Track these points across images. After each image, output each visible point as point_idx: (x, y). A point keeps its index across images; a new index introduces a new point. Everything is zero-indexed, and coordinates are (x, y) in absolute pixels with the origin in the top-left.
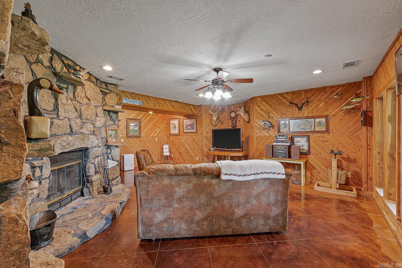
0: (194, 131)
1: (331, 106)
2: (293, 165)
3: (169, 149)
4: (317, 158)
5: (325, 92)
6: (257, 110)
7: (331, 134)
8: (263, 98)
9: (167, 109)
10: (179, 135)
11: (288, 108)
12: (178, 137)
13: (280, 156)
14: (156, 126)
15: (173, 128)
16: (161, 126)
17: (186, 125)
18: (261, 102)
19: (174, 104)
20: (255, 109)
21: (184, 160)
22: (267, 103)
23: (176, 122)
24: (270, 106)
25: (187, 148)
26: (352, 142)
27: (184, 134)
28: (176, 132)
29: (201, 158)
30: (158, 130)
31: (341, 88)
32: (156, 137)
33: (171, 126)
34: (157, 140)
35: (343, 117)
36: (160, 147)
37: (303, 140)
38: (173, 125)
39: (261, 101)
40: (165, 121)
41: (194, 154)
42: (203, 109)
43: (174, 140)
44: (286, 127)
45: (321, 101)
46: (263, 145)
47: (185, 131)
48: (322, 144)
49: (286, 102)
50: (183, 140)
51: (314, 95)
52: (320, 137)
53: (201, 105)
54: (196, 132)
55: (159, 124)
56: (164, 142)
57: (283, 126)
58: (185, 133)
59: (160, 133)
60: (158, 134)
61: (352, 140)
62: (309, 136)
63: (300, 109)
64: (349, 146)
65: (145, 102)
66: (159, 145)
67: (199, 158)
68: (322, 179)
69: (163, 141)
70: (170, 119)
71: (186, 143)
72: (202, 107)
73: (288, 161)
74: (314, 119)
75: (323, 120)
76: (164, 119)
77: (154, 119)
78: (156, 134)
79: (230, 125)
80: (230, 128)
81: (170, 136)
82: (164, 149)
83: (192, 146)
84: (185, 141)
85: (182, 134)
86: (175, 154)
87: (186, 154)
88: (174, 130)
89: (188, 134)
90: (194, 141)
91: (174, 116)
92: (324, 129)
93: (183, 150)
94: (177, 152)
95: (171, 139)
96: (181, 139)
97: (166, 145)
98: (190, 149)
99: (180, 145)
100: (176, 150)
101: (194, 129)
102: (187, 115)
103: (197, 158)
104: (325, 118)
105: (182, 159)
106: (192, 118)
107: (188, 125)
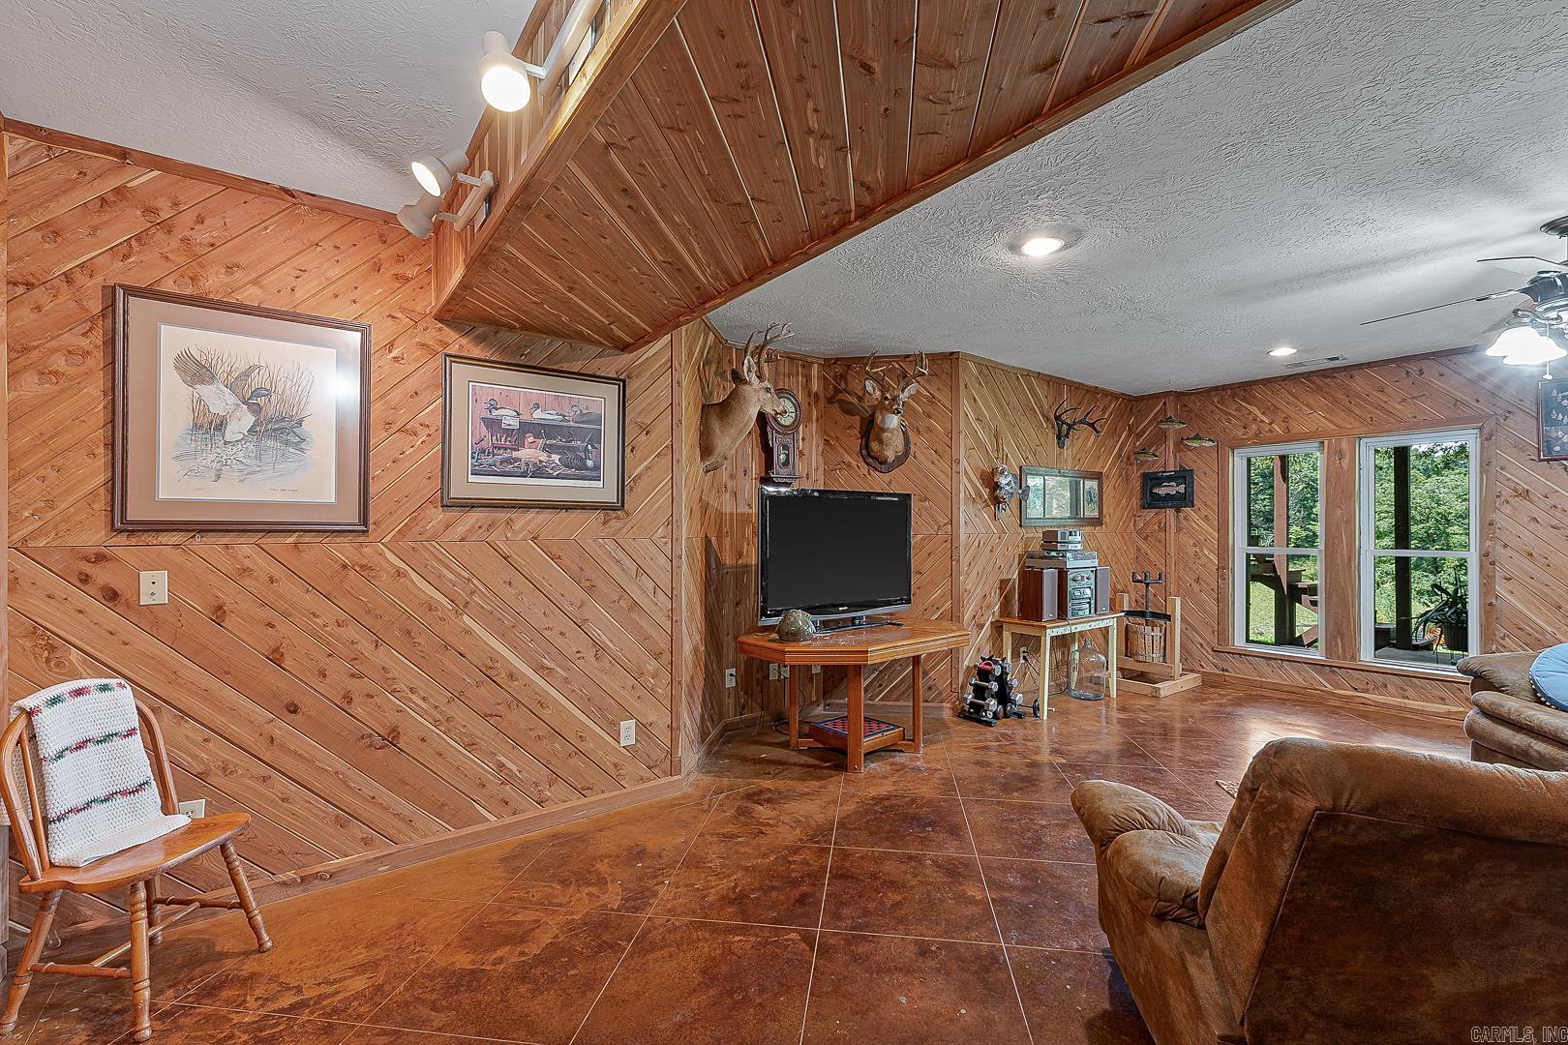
1: (1103, 448)
6: (967, 415)
7: (1105, 527)
8: (983, 367)
10: (358, 528)
11: (1039, 432)
13: (1079, 609)
15: (210, 426)
18: (979, 384)
20: (962, 412)
21: (438, 808)
22: (995, 393)
24: (1003, 412)
25: (490, 666)
26: (1125, 549)
27: (452, 513)
35: (1116, 483)
39: (978, 380)
41: (587, 703)
43: (236, 595)
46: (982, 575)
49: (1036, 409)
50: (436, 580)
52: (1090, 535)
54: (620, 506)
57: (1032, 497)
58: (468, 505)
61: (1126, 543)
63: (1061, 441)
64: (1122, 559)
70: (130, 291)
75: (1094, 487)
81: (122, 539)
82: (60, 755)
83: (562, 634)
84: (473, 593)
85: (423, 523)
86: (265, 779)
87: (481, 729)
88: (258, 457)
89: (509, 523)
90: (588, 584)
91: (255, 282)
92: (1096, 514)
93: (424, 699)
94: (310, 746)
95: (154, 587)
96: (399, 573)
97: (79, 692)
98: (539, 669)
99: (365, 645)
100: (282, 729)
101: (594, 474)
102: (498, 325)
103: (628, 730)
104: (1098, 479)
105: (405, 807)
106: (566, 367)
107: (515, 423)
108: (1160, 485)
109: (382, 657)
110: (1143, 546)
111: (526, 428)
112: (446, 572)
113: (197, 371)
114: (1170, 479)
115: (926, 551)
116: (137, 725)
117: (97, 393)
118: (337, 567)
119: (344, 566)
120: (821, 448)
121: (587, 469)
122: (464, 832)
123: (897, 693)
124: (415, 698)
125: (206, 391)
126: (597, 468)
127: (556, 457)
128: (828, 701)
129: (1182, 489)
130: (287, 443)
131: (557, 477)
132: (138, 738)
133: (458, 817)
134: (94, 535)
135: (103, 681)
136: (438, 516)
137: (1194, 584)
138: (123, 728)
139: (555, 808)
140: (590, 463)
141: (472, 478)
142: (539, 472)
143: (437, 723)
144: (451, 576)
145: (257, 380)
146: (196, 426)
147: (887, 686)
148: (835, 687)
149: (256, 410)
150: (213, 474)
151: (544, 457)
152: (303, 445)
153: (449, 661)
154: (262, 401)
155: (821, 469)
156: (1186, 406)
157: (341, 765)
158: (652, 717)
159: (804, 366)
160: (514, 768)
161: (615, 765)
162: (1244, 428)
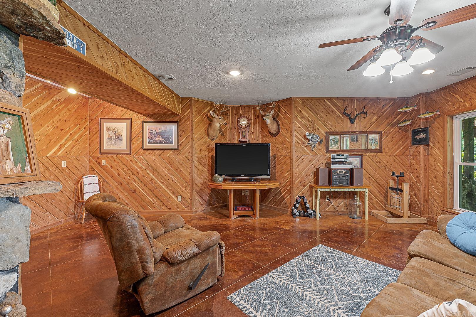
0: (174, 145)
1: (384, 121)
2: (344, 194)
3: (100, 186)
4: (370, 183)
5: (378, 104)
6: (296, 117)
7: (384, 153)
8: (305, 100)
9: (139, 88)
10: (130, 154)
11: (338, 118)
12: (127, 157)
13: (340, 183)
14: (62, 130)
15: (110, 138)
16: (76, 133)
17: (151, 133)
18: (303, 106)
19: (152, 81)
20: (293, 116)
21: (142, 206)
22: (311, 108)
23: (122, 127)
24: (317, 114)
25: (151, 180)
26: (401, 162)
27: (145, 151)
28: (123, 146)
29: (187, 197)
30: (67, 142)
31: (393, 102)
32: (61, 159)
33: (106, 134)
34: (64, 164)
35: (394, 135)
36: (71, 183)
37: (356, 160)
38: (111, 133)
39: (302, 104)
40: (85, 123)
41: (171, 190)
42: (195, 106)
43: (114, 164)
44: (337, 143)
45: (374, 114)
46: (305, 169)
47: (147, 145)
48: (375, 165)
49: (336, 111)
50: (142, 163)
51: (367, 106)
52: (373, 156)
53: (191, 99)
54: (178, 149)
55: (72, 128)
56: (83, 171)
57: (333, 142)
58: (147, 149)
59: (72, 148)
60: (67, 150)
61: (402, 160)
62: (362, 156)
63: (352, 121)
64: (399, 167)
65: (93, 49)
66: (70, 177)
67: (183, 198)
68: (375, 207)
69: (80, 168)
70: (101, 119)
71: (150, 171)
72: (193, 102)
73: (350, 190)
74: (368, 135)
75: (377, 137)
76: (84, 118)
77: (57, 113)
78: (63, 150)
79: (237, 138)
80: (236, 142)
81: (100, 155)
82: (86, 185)
83: (165, 175)
84: (148, 166)
85: (140, 153)
86: (117, 194)
87: (150, 192)
88: (116, 142)
89: (155, 153)
90: (171, 165)
91: (116, 114)
92: (378, 148)
93: (140, 185)
94: (123, 190)
95: (104, 163)
96: (136, 162)
97: (90, 177)
98: (161, 182)
99: (131, 175)
100: (119, 187)
101: (172, 142)
102: (153, 115)
103: (180, 198)
104: (379, 134)
105: (137, 204)
106: (166, 120)
107: (156, 133)
108: (417, 135)
109: (133, 177)
110: (413, 161)
111: (158, 134)
112: (144, 162)
113: (109, 130)
114: (421, 132)
115: (284, 161)
116: (98, 182)
117: (98, 134)
118: (127, 160)
119: (128, 160)
120: (260, 131)
121: (170, 141)
122: (146, 211)
123: (277, 204)
124: (138, 185)
125: (109, 132)
126: (172, 141)
127: (164, 139)
128: (262, 204)
129: (424, 136)
130: (120, 140)
131: (164, 143)
132: (98, 184)
133: (146, 208)
134: (97, 155)
135: (94, 176)
136: (142, 152)
137: (434, 179)
138: (96, 183)
139: (163, 211)
140: (171, 140)
141: (148, 144)
142: (160, 142)
143: (142, 190)
144: (144, 163)
145: (116, 130)
146: (108, 138)
147: (275, 202)
148: (264, 200)
149: (116, 135)
150: (110, 145)
151: (161, 139)
152: (122, 140)
153: (144, 178)
154: (116, 133)
155: (260, 137)
156: (431, 98)
157: (127, 194)
158: (186, 196)
159: (254, 108)
160: (156, 201)
161: (177, 205)
162: (453, 105)
